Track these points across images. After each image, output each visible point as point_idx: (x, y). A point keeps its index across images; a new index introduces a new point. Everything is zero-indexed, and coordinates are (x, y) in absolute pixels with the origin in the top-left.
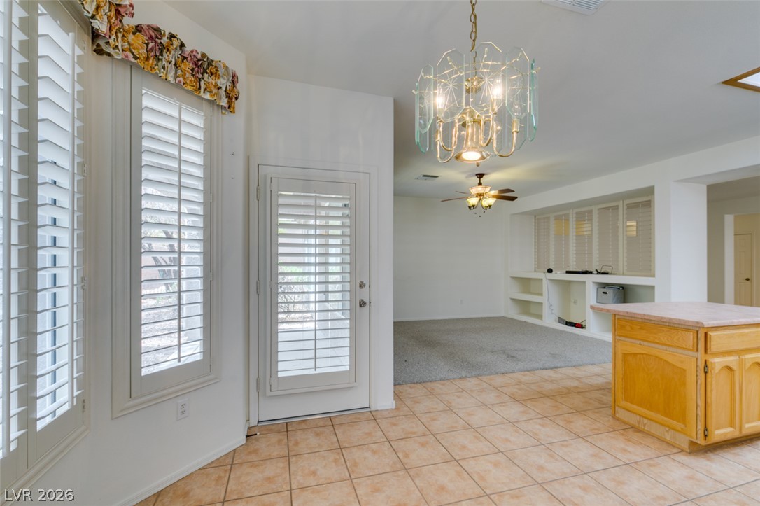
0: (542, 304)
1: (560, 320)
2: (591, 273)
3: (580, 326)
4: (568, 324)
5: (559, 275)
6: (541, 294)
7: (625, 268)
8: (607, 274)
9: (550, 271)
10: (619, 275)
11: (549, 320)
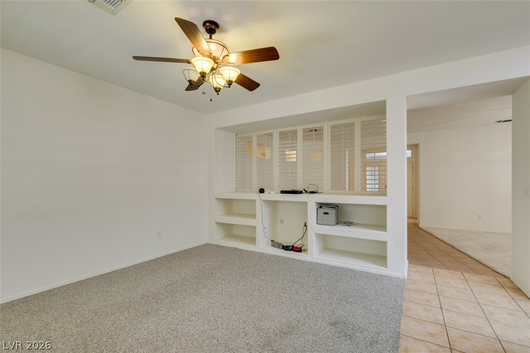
0: (255, 227)
1: (274, 244)
2: (301, 192)
3: (299, 250)
4: (286, 248)
5: (272, 195)
6: (254, 216)
7: (330, 186)
8: (315, 193)
9: (262, 191)
10: (325, 193)
11: (263, 246)
